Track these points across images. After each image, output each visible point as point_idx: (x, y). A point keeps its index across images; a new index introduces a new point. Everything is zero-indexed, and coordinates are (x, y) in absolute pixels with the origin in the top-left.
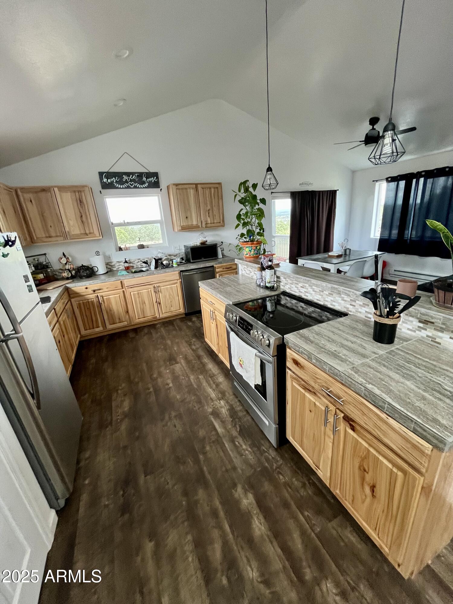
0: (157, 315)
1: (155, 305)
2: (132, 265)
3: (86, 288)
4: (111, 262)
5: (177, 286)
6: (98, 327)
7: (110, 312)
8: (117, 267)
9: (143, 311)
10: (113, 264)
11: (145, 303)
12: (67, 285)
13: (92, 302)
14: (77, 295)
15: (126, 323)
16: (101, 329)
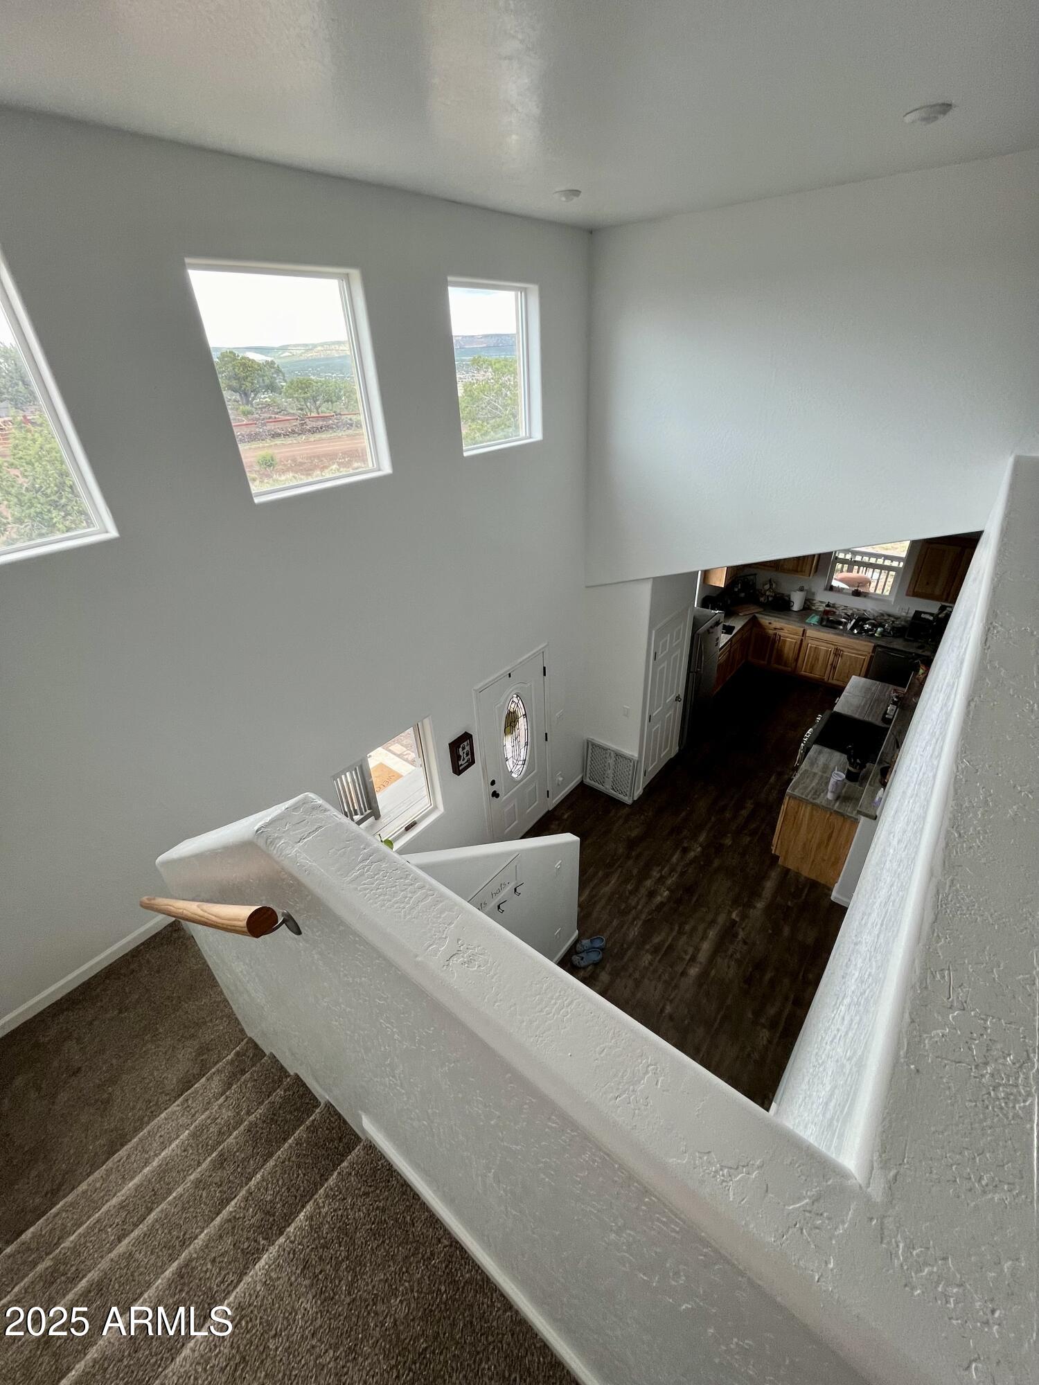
0: (826, 680)
1: (829, 667)
2: (834, 610)
3: (770, 623)
4: (813, 600)
5: (864, 659)
6: (764, 661)
7: (780, 655)
8: (816, 607)
9: (812, 667)
10: (814, 602)
11: (818, 660)
12: (757, 615)
13: (769, 637)
14: (760, 626)
15: (789, 669)
16: (766, 663)
